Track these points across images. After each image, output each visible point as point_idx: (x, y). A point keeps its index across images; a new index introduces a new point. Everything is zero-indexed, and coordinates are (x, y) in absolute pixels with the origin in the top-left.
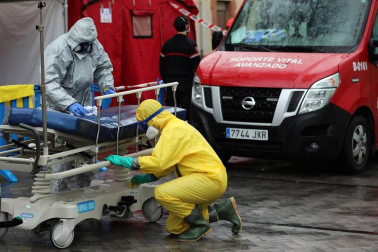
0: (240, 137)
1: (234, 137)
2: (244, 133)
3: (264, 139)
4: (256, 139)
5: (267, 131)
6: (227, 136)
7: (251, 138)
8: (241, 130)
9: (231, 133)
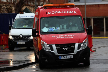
0: (64, 58)
1: (62, 58)
2: (65, 57)
3: (72, 58)
4: (69, 58)
5: (72, 56)
6: (60, 58)
7: (68, 58)
8: (64, 56)
9: (61, 57)
